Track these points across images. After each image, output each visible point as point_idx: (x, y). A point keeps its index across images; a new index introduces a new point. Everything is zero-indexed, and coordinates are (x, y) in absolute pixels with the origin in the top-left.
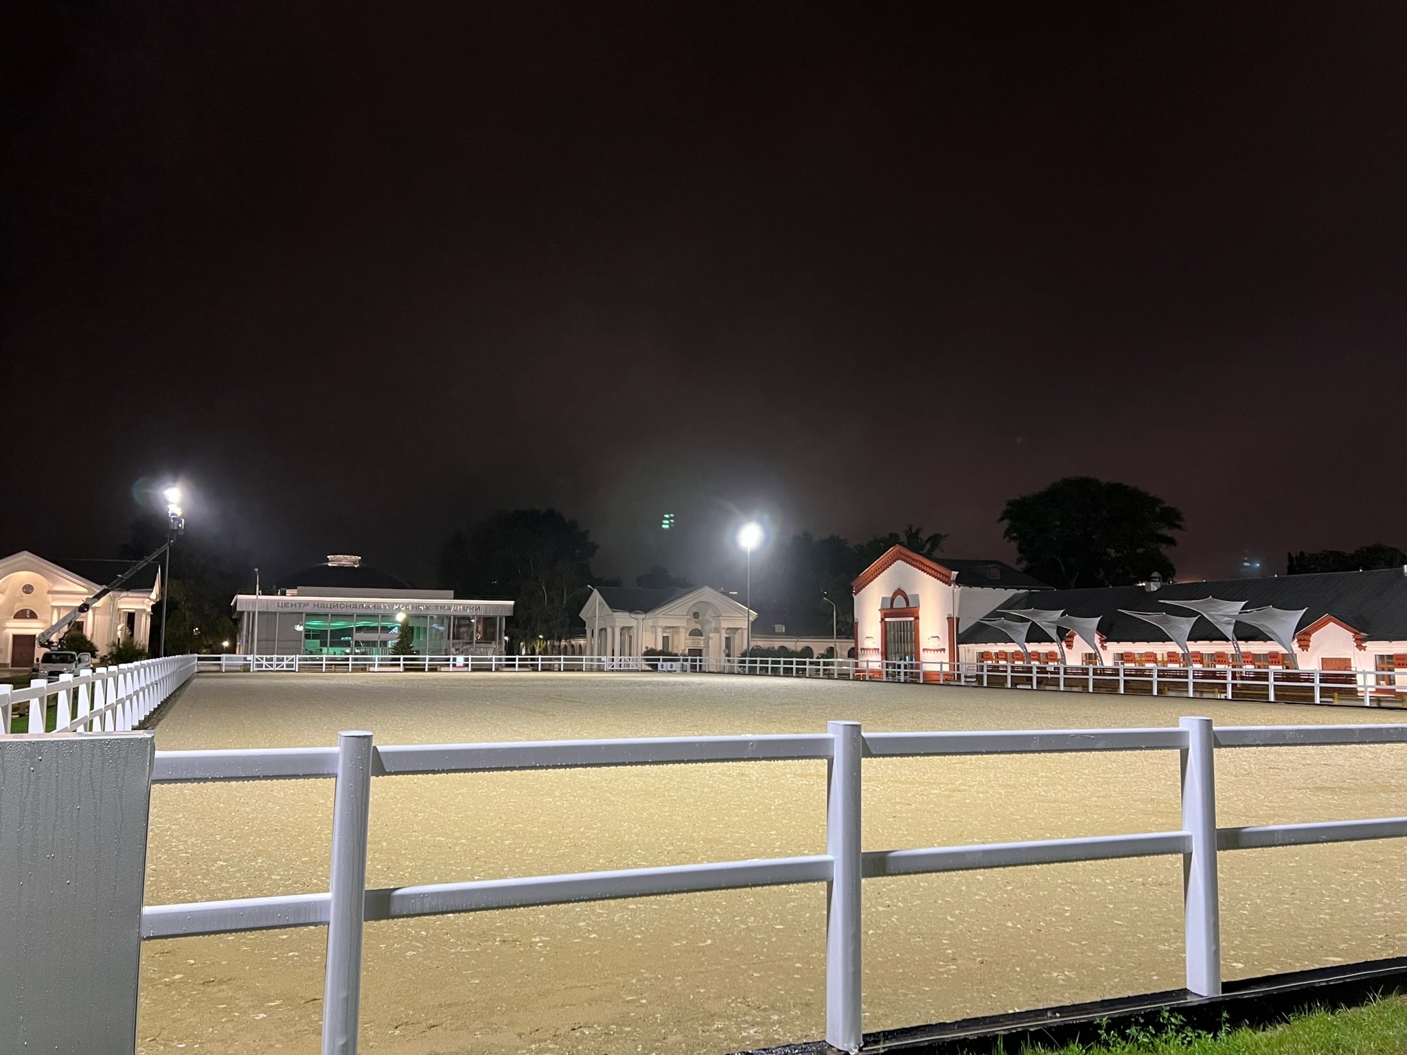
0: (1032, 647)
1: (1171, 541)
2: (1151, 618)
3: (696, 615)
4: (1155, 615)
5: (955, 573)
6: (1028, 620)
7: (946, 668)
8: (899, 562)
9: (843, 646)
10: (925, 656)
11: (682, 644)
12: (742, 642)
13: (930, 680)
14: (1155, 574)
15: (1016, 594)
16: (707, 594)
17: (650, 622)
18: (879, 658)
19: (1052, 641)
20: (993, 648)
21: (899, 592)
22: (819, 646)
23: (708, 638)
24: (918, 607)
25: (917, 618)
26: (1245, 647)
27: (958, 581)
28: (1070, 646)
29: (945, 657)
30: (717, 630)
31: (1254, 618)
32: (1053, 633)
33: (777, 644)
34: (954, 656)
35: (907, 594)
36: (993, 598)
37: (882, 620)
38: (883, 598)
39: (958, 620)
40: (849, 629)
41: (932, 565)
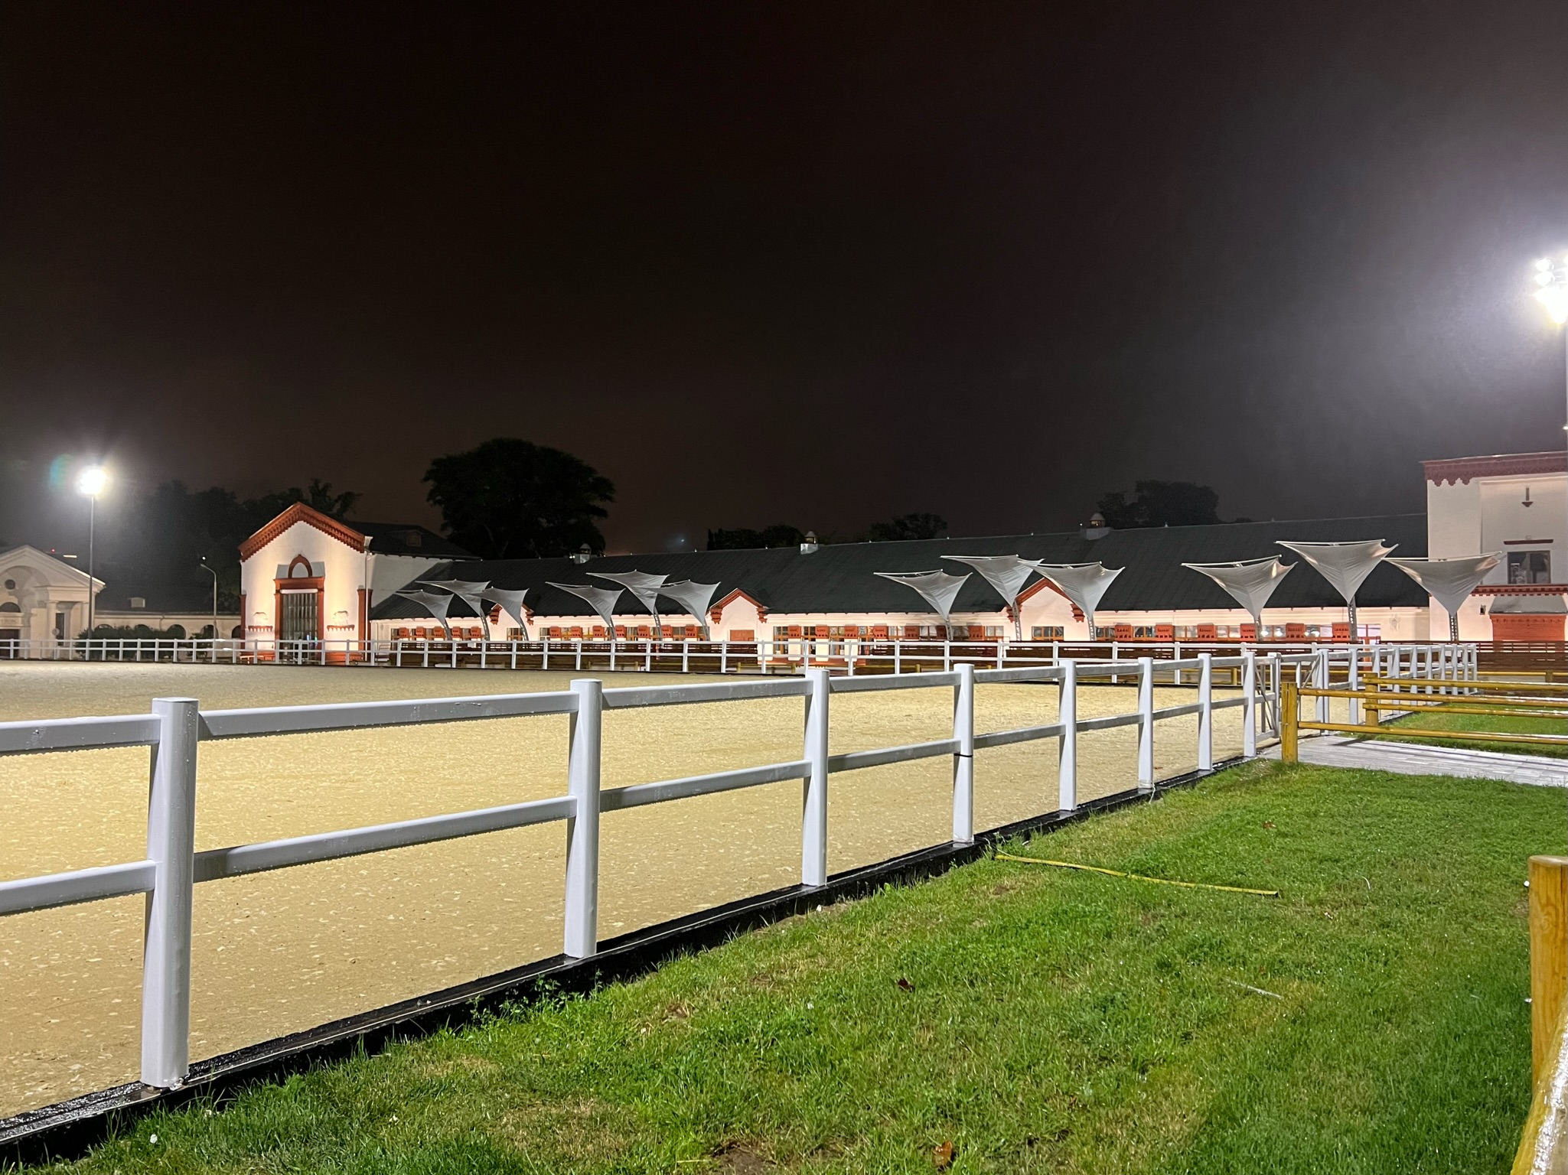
0: (454, 623)
1: (602, 513)
2: (577, 591)
3: (10, 584)
4: (583, 588)
5: (368, 538)
6: (450, 593)
7: (354, 647)
8: (301, 523)
9: (225, 624)
10: (328, 634)
12: (81, 620)
13: (333, 662)
14: (585, 546)
15: (438, 564)
16: (28, 557)
18: (272, 636)
19: (476, 615)
20: (410, 624)
21: (300, 559)
22: (192, 624)
23: (29, 616)
24: (322, 577)
25: (321, 590)
26: (668, 620)
27: (373, 548)
28: (495, 621)
29: (354, 634)
30: (43, 604)
31: (674, 593)
32: (477, 607)
33: (133, 622)
34: (365, 633)
35: (311, 561)
36: (410, 568)
37: (278, 592)
38: (280, 566)
39: (371, 592)
40: (234, 603)
41: (343, 529)
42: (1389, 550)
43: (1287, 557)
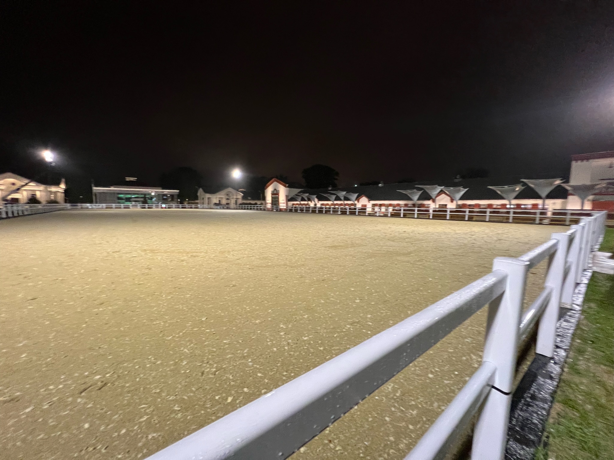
2: (327, 196)
3: (227, 195)
4: (329, 195)
6: (302, 196)
8: (275, 182)
9: (263, 202)
11: (224, 202)
16: (230, 189)
17: (215, 197)
18: (270, 205)
20: (295, 203)
21: (275, 189)
22: (259, 202)
25: (279, 196)
27: (288, 187)
28: (311, 202)
30: (233, 198)
31: (348, 196)
32: (306, 199)
33: (248, 202)
34: (287, 204)
35: (277, 190)
36: (296, 191)
41: (283, 183)
42: (562, 182)
43: (523, 184)
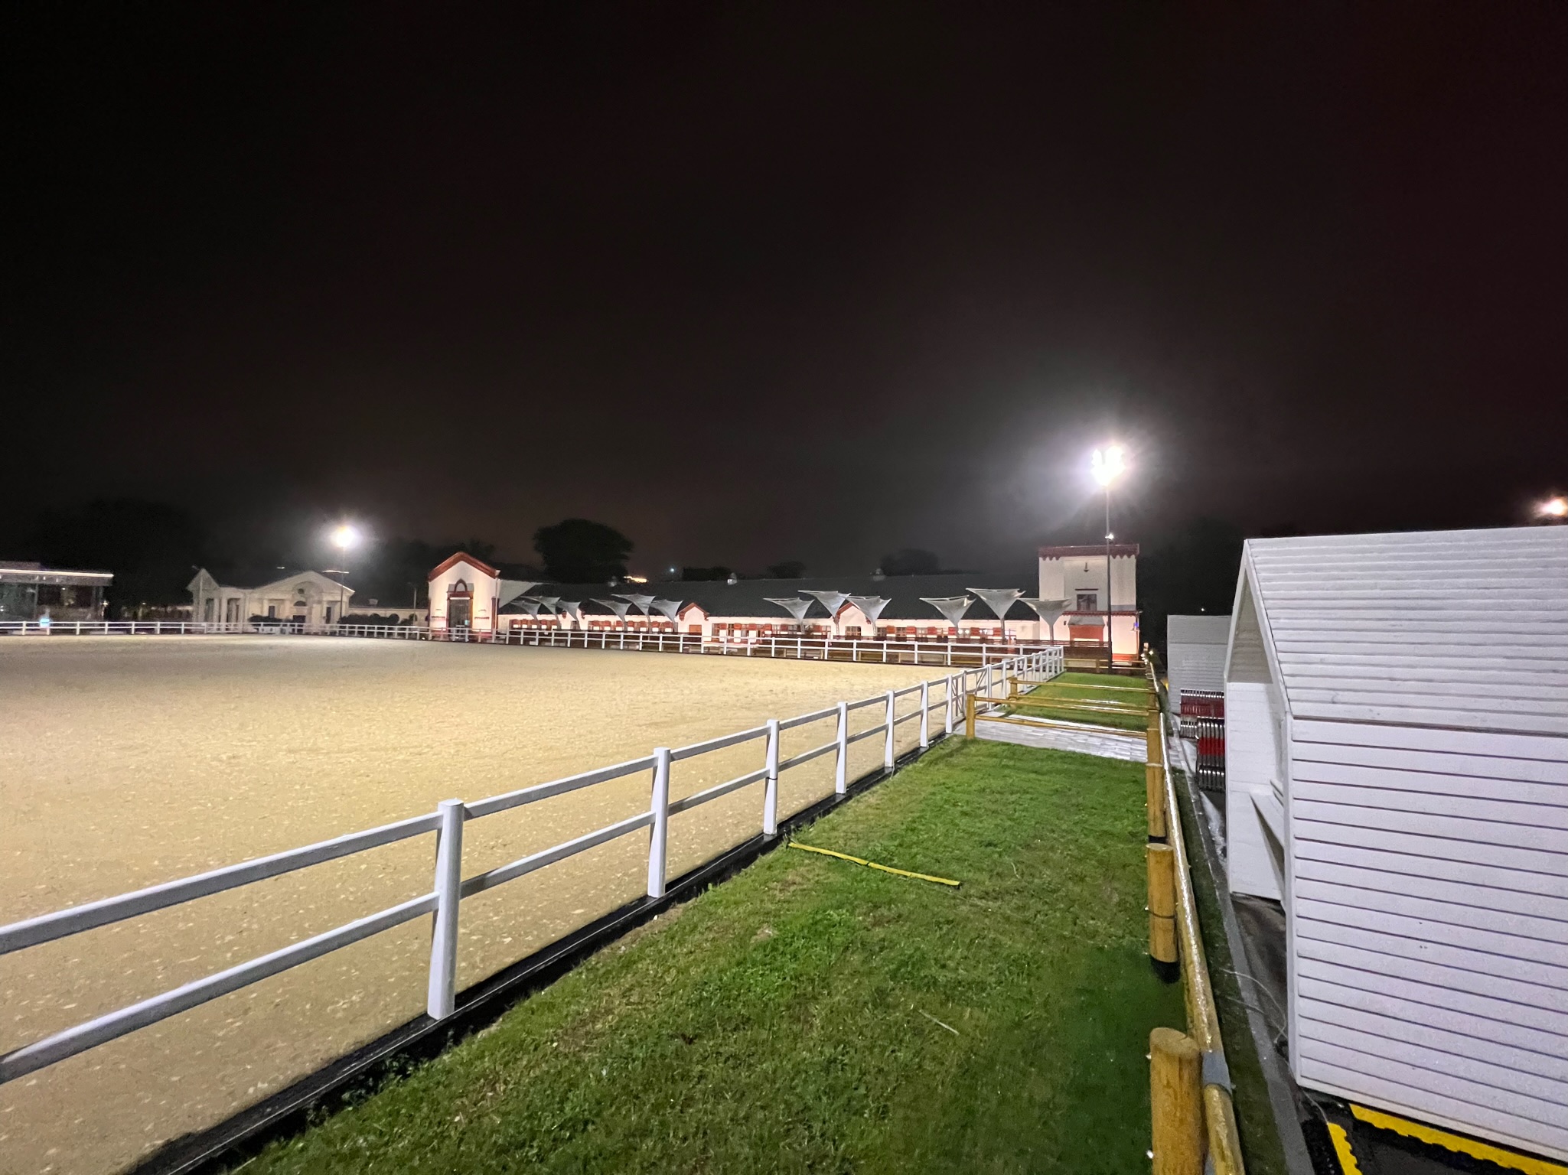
0: (540, 617)
3: (301, 591)
5: (498, 572)
6: (538, 603)
8: (462, 562)
9: (420, 614)
10: (475, 622)
11: (287, 611)
12: (342, 612)
13: (478, 639)
15: (537, 586)
17: (256, 596)
18: (444, 622)
19: (551, 613)
20: (519, 617)
21: (461, 581)
22: (403, 614)
23: (311, 608)
24: (473, 591)
25: (472, 598)
26: (653, 618)
27: (500, 576)
28: (564, 617)
29: (489, 622)
30: (320, 602)
33: (370, 612)
34: (495, 624)
35: (467, 582)
36: (522, 587)
37: (448, 599)
38: (450, 585)
39: (499, 600)
40: (425, 603)
41: (483, 565)
42: (1021, 594)
43: (972, 596)
